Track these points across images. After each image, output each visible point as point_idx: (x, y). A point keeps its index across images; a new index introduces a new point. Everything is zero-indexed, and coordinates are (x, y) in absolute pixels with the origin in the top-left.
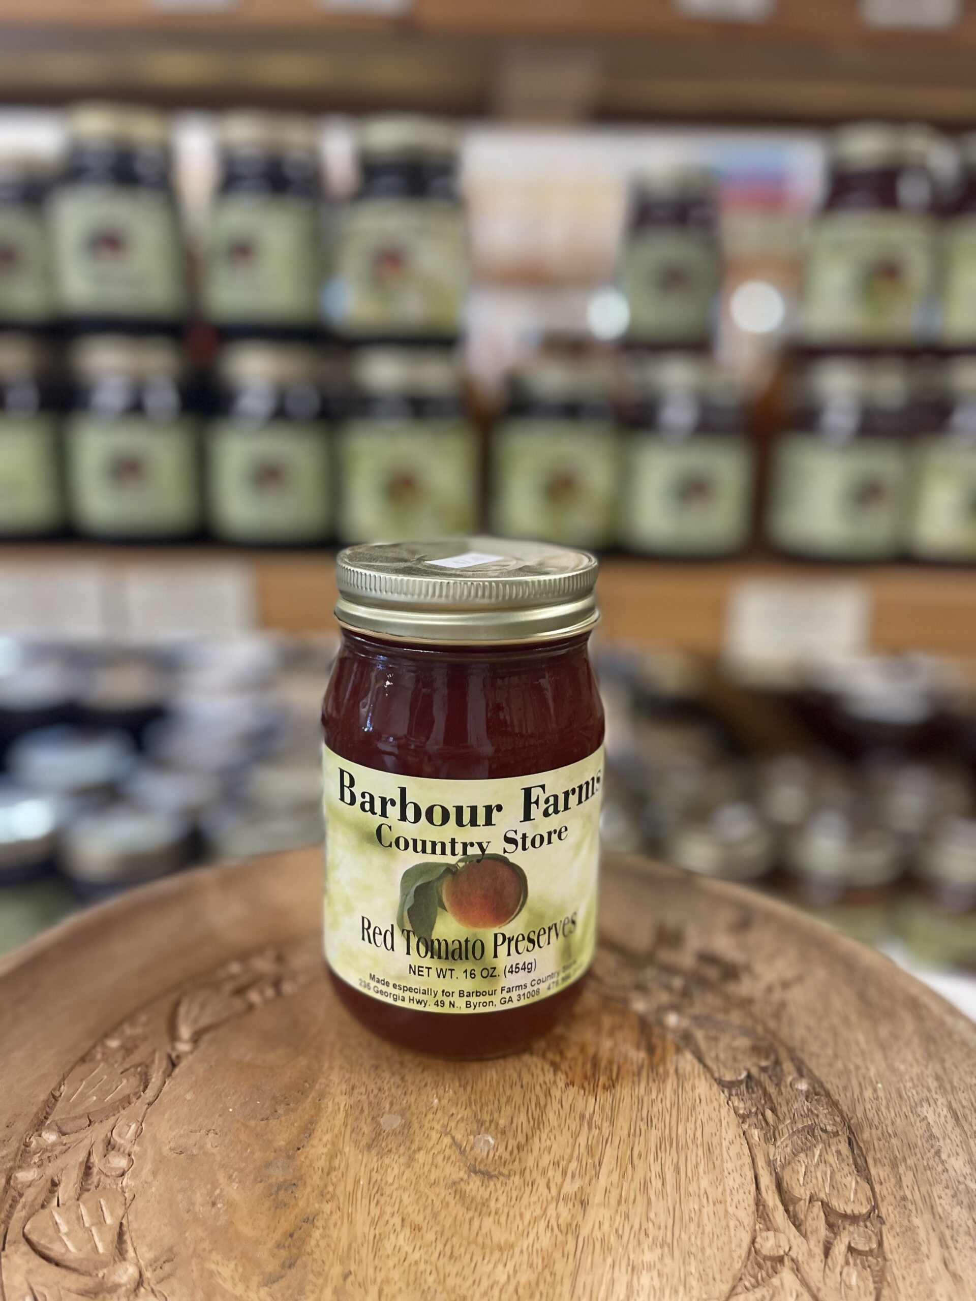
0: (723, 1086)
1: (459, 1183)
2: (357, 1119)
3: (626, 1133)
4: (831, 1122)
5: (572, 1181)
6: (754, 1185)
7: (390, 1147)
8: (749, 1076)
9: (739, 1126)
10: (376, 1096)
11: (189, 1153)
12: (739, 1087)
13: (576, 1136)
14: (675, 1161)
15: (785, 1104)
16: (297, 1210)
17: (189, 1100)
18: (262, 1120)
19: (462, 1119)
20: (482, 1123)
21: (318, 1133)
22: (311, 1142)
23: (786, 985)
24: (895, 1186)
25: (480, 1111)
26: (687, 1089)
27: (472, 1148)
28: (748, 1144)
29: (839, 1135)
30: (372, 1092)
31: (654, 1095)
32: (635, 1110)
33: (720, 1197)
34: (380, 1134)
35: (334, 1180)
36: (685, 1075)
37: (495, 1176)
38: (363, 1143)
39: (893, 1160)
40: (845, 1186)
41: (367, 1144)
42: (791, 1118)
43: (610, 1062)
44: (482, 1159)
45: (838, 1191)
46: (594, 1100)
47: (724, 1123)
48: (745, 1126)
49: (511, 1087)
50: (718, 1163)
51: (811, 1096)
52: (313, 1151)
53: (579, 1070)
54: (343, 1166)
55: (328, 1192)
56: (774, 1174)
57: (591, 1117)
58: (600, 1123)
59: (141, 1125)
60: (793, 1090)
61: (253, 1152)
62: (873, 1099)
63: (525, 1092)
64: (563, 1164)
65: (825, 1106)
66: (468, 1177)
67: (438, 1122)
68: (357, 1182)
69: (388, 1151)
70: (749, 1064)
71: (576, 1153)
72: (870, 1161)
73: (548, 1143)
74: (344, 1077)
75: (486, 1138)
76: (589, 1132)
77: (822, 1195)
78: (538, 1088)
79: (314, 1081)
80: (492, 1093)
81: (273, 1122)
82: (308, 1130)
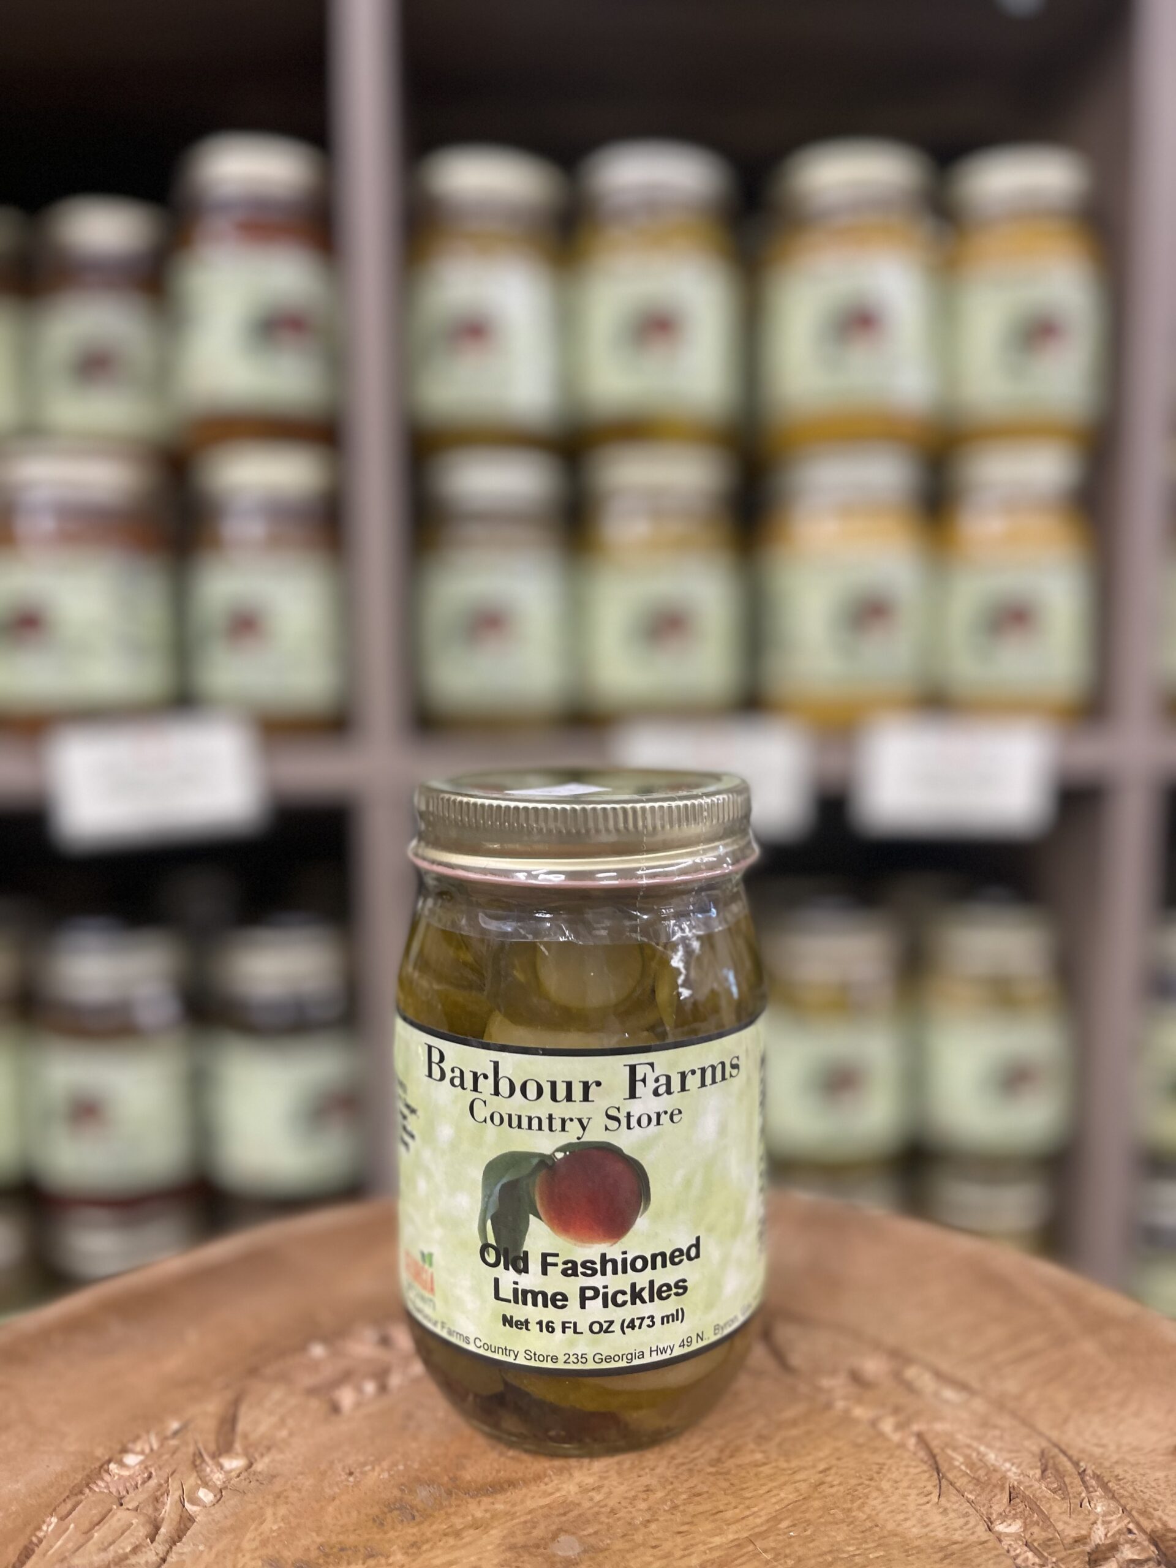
2: (546, 1516)
10: (598, 1513)
16: (378, 1537)
21: (500, 1497)
35: (441, 1544)
55: (419, 1548)
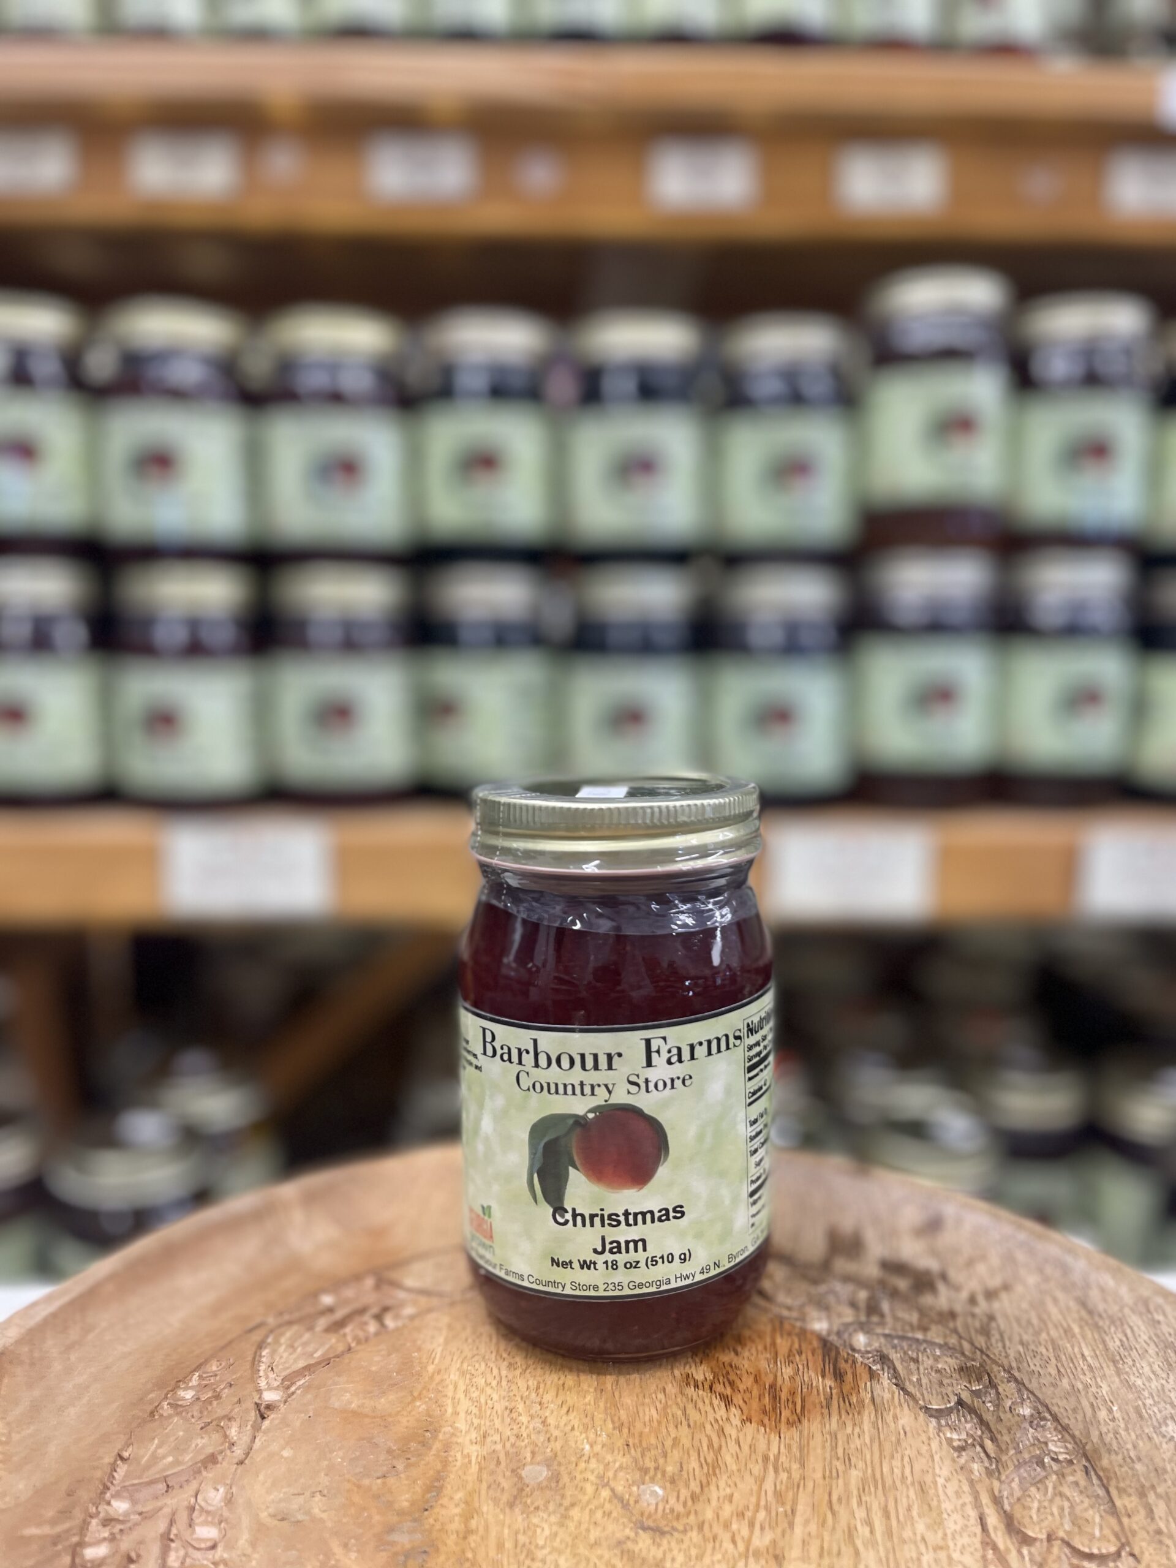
0: (931, 1416)
1: (624, 1543)
3: (818, 1475)
4: (1062, 1450)
5: (762, 1534)
6: (980, 1527)
7: (536, 1504)
8: (960, 1403)
9: (954, 1461)
11: (293, 1519)
12: (949, 1414)
13: (760, 1481)
14: (883, 1504)
15: (1007, 1432)
17: (286, 1459)
18: (378, 1478)
19: (621, 1468)
20: (645, 1471)
22: (440, 1502)
23: (991, 1295)
24: (1146, 1518)
25: (642, 1457)
26: (888, 1421)
27: (636, 1502)
28: (967, 1479)
29: (1073, 1463)
30: (508, 1440)
31: (849, 1430)
32: (828, 1444)
33: (941, 1543)
34: (522, 1490)
36: (884, 1404)
37: (668, 1532)
38: (505, 1498)
39: (1140, 1489)
40: (1087, 1520)
41: (508, 1502)
42: (1015, 1449)
43: (793, 1393)
44: (650, 1512)
45: (1079, 1527)
46: (778, 1438)
47: (937, 1458)
48: (962, 1461)
49: (676, 1427)
50: (934, 1503)
51: (1035, 1422)
52: (443, 1512)
53: (755, 1404)
54: (481, 1529)
56: (1002, 1512)
57: (777, 1458)
58: (788, 1466)
59: (231, 1488)
60: (1013, 1416)
61: (370, 1517)
62: (1108, 1421)
63: (693, 1434)
64: (749, 1514)
65: (1054, 1433)
66: (636, 1536)
67: (593, 1472)
68: (500, 1546)
69: (535, 1508)
70: (958, 1389)
71: (763, 1503)
72: (1114, 1492)
73: (728, 1491)
74: (472, 1423)
75: (652, 1489)
76: (776, 1478)
77: (1061, 1534)
78: (708, 1427)
79: (436, 1431)
80: (653, 1435)
81: (391, 1481)
82: (435, 1486)
